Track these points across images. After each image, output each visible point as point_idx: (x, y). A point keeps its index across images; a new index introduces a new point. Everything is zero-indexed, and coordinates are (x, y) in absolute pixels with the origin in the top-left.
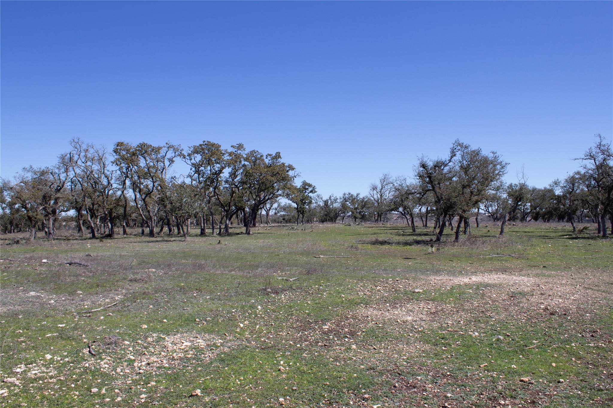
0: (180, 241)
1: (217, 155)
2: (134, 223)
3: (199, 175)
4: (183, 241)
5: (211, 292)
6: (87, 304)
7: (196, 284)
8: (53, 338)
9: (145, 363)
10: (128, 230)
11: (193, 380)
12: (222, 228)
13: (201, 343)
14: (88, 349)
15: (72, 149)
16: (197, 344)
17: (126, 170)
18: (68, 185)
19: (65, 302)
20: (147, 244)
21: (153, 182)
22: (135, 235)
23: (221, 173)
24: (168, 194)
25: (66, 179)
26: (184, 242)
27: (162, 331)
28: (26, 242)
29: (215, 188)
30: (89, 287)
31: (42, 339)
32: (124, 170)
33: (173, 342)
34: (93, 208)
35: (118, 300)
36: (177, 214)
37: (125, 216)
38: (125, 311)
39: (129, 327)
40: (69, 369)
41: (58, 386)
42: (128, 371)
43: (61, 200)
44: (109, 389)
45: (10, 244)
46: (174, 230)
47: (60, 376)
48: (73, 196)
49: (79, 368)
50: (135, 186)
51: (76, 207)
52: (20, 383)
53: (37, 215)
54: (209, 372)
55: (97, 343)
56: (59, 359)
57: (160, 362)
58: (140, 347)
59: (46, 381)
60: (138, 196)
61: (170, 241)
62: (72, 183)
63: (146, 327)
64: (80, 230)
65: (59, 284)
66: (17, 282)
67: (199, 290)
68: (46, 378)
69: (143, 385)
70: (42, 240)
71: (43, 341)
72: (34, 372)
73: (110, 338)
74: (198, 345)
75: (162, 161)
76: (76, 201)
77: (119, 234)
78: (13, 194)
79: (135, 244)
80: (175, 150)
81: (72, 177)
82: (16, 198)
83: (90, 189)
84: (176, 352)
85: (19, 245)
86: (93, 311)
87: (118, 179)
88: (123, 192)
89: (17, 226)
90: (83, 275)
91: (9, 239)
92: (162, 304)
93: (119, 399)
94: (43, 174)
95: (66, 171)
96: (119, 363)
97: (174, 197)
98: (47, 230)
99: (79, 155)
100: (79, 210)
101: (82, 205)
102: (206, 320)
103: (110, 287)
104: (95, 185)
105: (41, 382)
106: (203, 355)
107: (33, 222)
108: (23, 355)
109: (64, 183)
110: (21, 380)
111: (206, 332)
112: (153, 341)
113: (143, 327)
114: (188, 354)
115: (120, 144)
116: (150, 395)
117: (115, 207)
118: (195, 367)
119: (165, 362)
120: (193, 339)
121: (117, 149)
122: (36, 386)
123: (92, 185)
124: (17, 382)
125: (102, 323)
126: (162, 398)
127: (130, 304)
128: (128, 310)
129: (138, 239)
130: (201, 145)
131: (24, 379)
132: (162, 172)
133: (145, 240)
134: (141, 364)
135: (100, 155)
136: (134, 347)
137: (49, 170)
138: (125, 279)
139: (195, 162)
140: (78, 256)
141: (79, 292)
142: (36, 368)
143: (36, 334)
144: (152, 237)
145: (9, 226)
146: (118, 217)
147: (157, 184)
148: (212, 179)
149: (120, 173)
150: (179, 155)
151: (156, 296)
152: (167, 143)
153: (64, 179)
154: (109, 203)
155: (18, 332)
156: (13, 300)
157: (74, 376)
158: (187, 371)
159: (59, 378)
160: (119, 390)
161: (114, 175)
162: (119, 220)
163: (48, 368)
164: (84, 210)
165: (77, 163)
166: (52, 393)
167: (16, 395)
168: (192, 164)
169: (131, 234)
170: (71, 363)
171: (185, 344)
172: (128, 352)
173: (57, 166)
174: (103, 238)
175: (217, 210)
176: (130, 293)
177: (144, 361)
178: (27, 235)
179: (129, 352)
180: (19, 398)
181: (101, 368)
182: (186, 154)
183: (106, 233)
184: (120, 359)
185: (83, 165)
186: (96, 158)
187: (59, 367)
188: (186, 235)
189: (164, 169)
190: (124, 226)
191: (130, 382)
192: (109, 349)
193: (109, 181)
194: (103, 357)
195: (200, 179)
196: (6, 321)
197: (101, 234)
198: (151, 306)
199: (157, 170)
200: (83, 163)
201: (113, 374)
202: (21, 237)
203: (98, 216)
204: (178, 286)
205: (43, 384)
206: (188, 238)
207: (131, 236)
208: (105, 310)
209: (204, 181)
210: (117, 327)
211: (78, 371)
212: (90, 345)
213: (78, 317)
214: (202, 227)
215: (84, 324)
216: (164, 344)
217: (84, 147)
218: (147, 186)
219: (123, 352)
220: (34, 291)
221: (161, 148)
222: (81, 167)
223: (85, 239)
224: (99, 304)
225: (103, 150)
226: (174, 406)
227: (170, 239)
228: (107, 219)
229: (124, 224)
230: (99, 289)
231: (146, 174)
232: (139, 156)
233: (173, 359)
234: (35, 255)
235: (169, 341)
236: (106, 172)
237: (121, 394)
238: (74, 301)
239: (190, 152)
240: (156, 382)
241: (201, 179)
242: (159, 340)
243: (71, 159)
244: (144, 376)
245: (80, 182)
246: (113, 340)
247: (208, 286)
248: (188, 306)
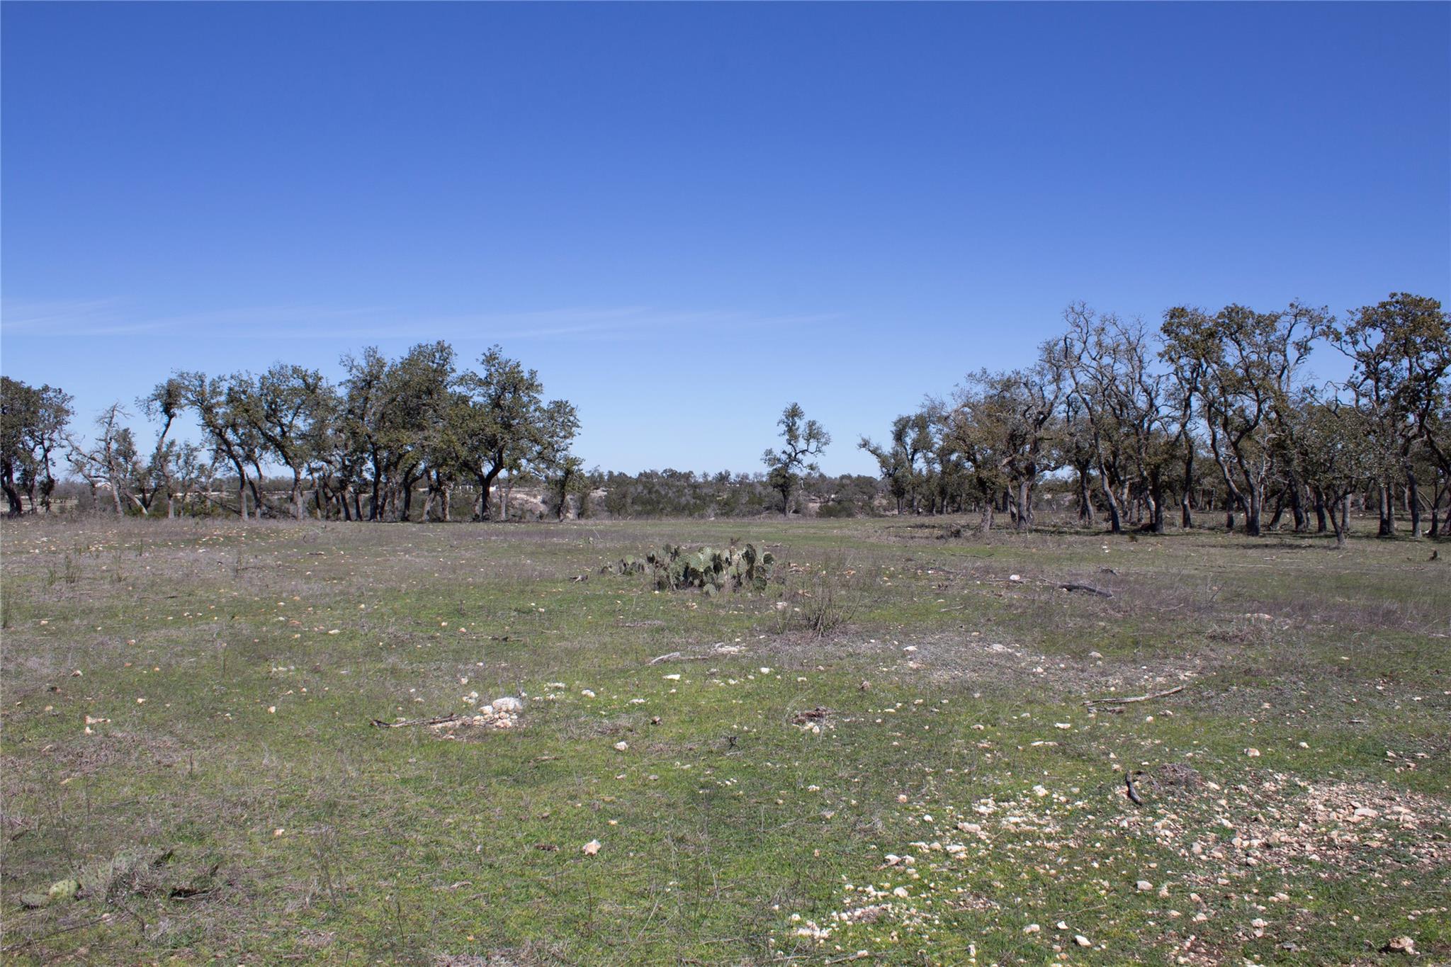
0: (1325, 547)
1: (1429, 328)
2: (1206, 499)
3: (1378, 380)
4: (1335, 548)
5: (1424, 686)
6: (1115, 683)
7: (1383, 661)
8: (1047, 751)
9: (1259, 841)
10: (1194, 516)
11: (1388, 908)
12: (1439, 521)
13: (1408, 818)
14: (1127, 788)
15: (1070, 328)
16: (1394, 817)
17: (1192, 373)
18: (1060, 411)
19: (1066, 674)
20: (1241, 551)
21: (1258, 400)
22: (1209, 529)
23: (1440, 375)
24: (1297, 430)
25: (1056, 397)
26: (1335, 552)
27: (1298, 770)
28: (974, 535)
29: (1421, 417)
30: (1117, 646)
31: (1024, 750)
32: (1188, 374)
33: (1326, 800)
34: (1114, 463)
35: (1184, 681)
36: (1319, 480)
37: (1188, 484)
38: (1201, 709)
39: (1214, 749)
40: (1087, 826)
41: (1065, 860)
42: (1220, 855)
43: (1046, 445)
44: (1177, 890)
45: (942, 537)
46: (1308, 519)
47: (1067, 839)
48: (1071, 435)
49: (1108, 828)
50: (1213, 413)
51: (1077, 460)
52: (989, 838)
53: (996, 476)
54: (1435, 898)
55: (1144, 777)
56: (1063, 799)
57: (1296, 845)
58: (1245, 801)
59: (1038, 843)
60: (1220, 433)
61: (1299, 547)
62: (1069, 405)
63: (1257, 754)
64: (1084, 512)
65: (1052, 632)
66: (967, 621)
67: (1391, 677)
68: (1039, 837)
69: (1256, 894)
70: (1004, 531)
71: (1026, 755)
72: (1013, 820)
73: (1175, 770)
74: (1398, 820)
75: (1280, 351)
76: (1077, 447)
77: (1173, 524)
78: (946, 430)
79: (1212, 550)
80: (1314, 321)
81: (1068, 391)
82: (957, 438)
83: (1109, 420)
84: (1336, 827)
85: (960, 541)
86: (1129, 700)
87: (1172, 394)
88: (1184, 426)
89: (953, 499)
90: (1102, 615)
91: (941, 527)
92: (1294, 703)
93: (1201, 917)
94: (1008, 386)
95: (1058, 379)
96: (1196, 831)
97: (1313, 436)
98: (1015, 510)
99: (1085, 343)
100: (1082, 466)
101: (1092, 457)
102: (1414, 759)
103: (1164, 649)
104: (1122, 411)
105: (1028, 843)
106: (1412, 849)
107: (989, 491)
108: (989, 779)
109: (1052, 405)
110: (989, 832)
111: (1416, 790)
112: (1277, 792)
113: (1250, 754)
114: (1371, 839)
115: (1177, 313)
116: (1276, 923)
117: (1165, 460)
118: (1393, 877)
119: (1308, 847)
120: (1382, 802)
121: (1171, 324)
122: (1020, 851)
123: (1114, 409)
124: (983, 835)
125: (1151, 731)
126: (1306, 939)
127: (1213, 694)
128: (1209, 707)
129: (1219, 539)
130: (1383, 305)
131: (994, 830)
132: (1280, 377)
133: (1235, 542)
134: (1250, 842)
135: (1131, 339)
136: (1230, 798)
137: (1020, 378)
138: (1198, 633)
139: (1366, 349)
140: (1086, 573)
141: (1093, 653)
142: (1017, 812)
143: (1011, 738)
144: (1253, 535)
145: (938, 500)
146: (1169, 486)
147: (1267, 406)
148: (1412, 391)
149: (1176, 381)
150: (1324, 333)
151: (1276, 681)
152: (1292, 305)
153: (1052, 397)
154: (1151, 451)
155: (975, 727)
156: (960, 658)
157: (1098, 845)
158: (1370, 881)
159: (1065, 842)
160: (1200, 895)
161: (1163, 386)
162: (1172, 491)
163: (1040, 816)
164: (1094, 468)
165: (1079, 359)
166: (1053, 872)
167: (981, 860)
168: (1358, 353)
169: (1200, 527)
170: (1090, 814)
171: (1361, 811)
172: (1217, 809)
173: (1038, 368)
174: (1136, 532)
175: (1426, 471)
176: (1213, 668)
177: (1256, 838)
178: (975, 519)
179: (1220, 810)
180: (987, 870)
181: (1156, 836)
182: (1342, 330)
183: (1143, 522)
184: (1199, 822)
185: (1094, 364)
186: (1122, 347)
187: (1065, 818)
188: (1343, 535)
189: (1284, 368)
190: (1185, 506)
191: (1226, 882)
192: (1173, 795)
193: (1151, 400)
194: (1159, 811)
195: (1381, 393)
196: (951, 701)
197: (1132, 524)
198: (1267, 705)
199: (1268, 371)
200: (1094, 359)
201: (1184, 856)
202: (963, 522)
203: (1124, 482)
204: (1333, 662)
205: (1033, 849)
206: (1347, 542)
207: (1202, 531)
208: (1154, 701)
209: (1392, 398)
210: (1187, 745)
211: (1105, 833)
212: (1130, 779)
213: (1094, 710)
214: (1385, 516)
215: (1110, 728)
216: (1305, 804)
217: (1096, 322)
218: (1242, 410)
219: (1204, 807)
220: (1000, 643)
221: (1277, 317)
222: (1090, 369)
223: (1097, 534)
224: (1140, 687)
225: (1139, 327)
226: (1339, 964)
227: (1299, 542)
228: (1146, 489)
229: (1186, 502)
230: (1140, 652)
231: (1240, 381)
232: (1225, 339)
233: (1331, 844)
234: (995, 565)
235: (1316, 796)
236: (1144, 378)
237: (1204, 905)
238: (1085, 674)
239: (1353, 324)
240: (1290, 894)
241: (1384, 392)
242: (1291, 790)
243: (1067, 351)
244: (1260, 874)
245: (1087, 404)
246: (1183, 774)
247: (1415, 669)
248: (1363, 716)
